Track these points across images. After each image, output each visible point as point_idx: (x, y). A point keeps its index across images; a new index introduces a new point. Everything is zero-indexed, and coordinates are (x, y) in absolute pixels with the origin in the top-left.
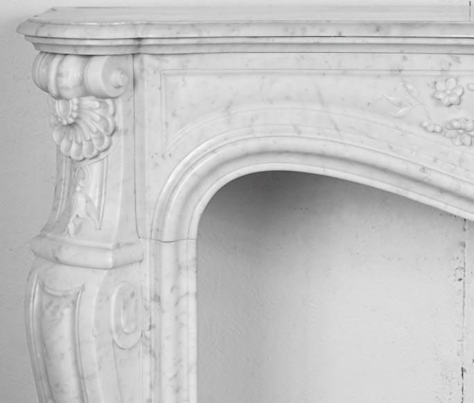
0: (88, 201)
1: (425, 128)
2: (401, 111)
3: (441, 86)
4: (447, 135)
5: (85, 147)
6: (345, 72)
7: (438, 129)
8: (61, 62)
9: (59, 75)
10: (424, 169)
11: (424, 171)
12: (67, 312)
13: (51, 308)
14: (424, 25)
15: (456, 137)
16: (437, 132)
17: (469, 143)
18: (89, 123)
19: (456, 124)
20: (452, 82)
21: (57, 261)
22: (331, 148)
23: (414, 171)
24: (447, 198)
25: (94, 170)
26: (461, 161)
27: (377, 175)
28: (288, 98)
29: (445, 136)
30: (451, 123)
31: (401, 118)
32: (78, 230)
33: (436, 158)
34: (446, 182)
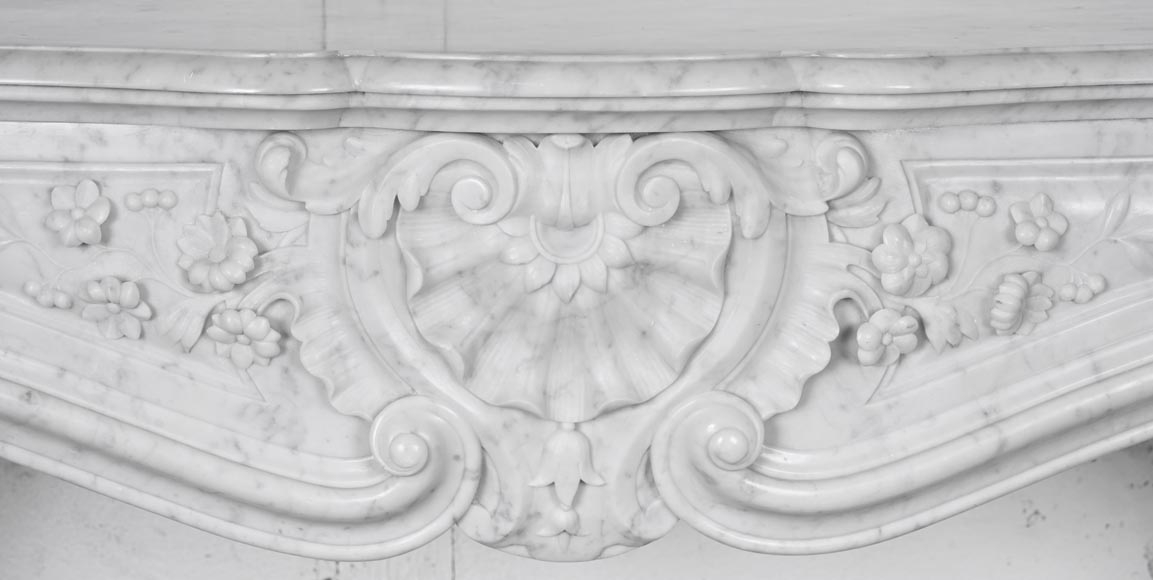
1: (34, 298)
3: (62, 199)
4: (85, 314)
7: (62, 300)
10: (29, 394)
11: (28, 401)
15: (106, 319)
16: (58, 307)
17: (136, 334)
19: (96, 291)
20: (89, 190)
23: (6, 400)
24: (94, 463)
26: (121, 375)
29: (81, 315)
30: (85, 287)
33: (63, 370)
34: (80, 425)
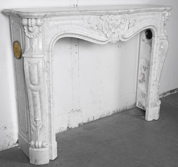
0: (35, 46)
1: (87, 28)
2: (83, 25)
3: (89, 21)
5: (35, 36)
6: (75, 19)
7: (89, 28)
8: (31, 20)
9: (31, 23)
12: (36, 66)
13: (32, 66)
14: (87, 11)
15: (91, 29)
17: (93, 30)
18: (36, 31)
20: (90, 20)
21: (32, 57)
22: (75, 32)
23: (86, 35)
24: (90, 39)
25: (36, 40)
26: (92, 33)
27: (81, 36)
28: (66, 24)
30: (91, 27)
31: (83, 26)
32: (35, 51)
34: (90, 36)
